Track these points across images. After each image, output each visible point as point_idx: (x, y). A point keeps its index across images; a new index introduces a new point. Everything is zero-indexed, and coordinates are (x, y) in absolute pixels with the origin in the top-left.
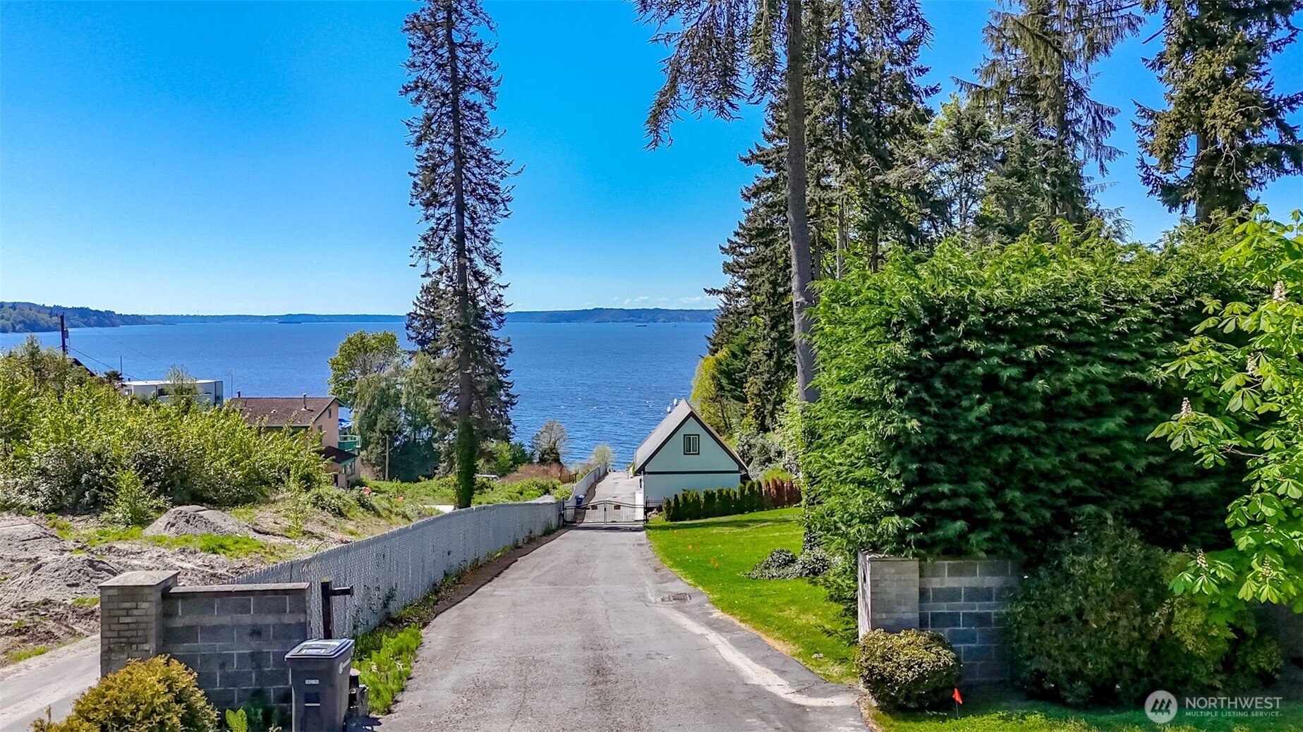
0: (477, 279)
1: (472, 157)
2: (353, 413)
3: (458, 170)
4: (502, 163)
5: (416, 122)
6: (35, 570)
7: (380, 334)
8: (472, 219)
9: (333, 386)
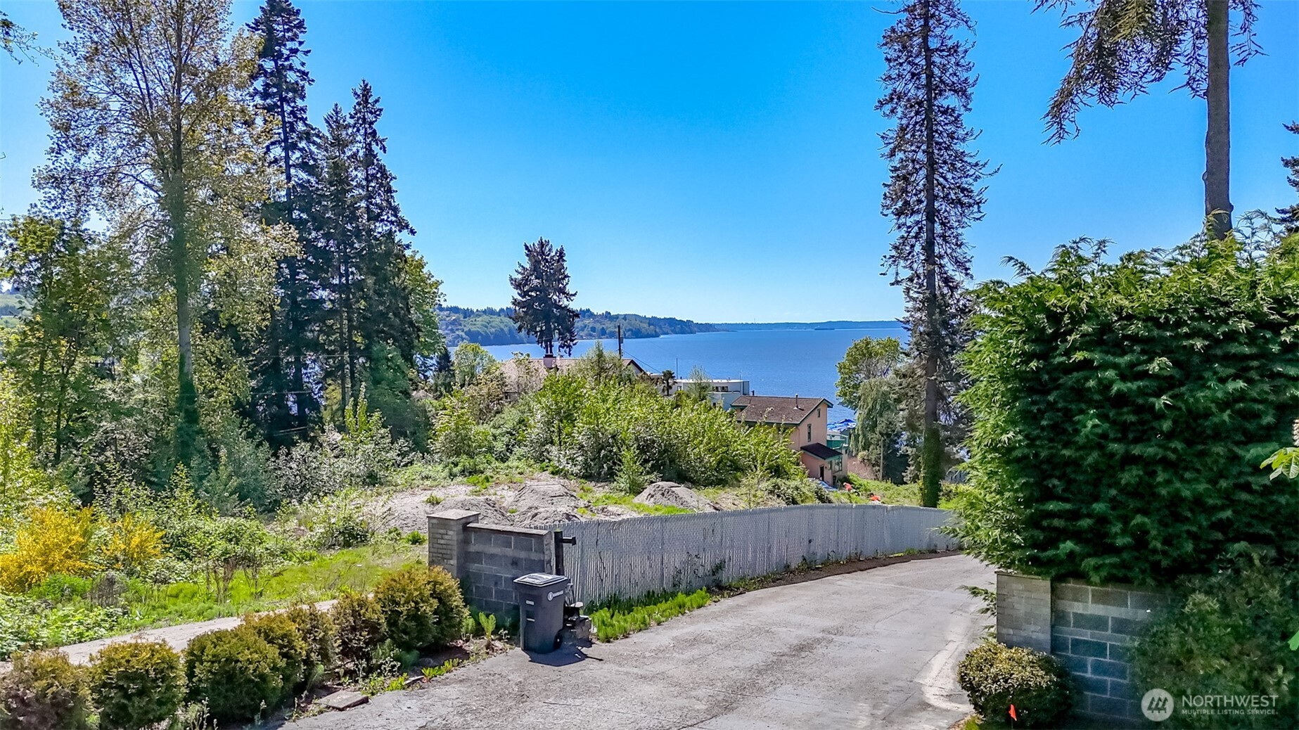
0: (947, 286)
1: (945, 162)
2: (857, 414)
3: (929, 178)
4: (977, 165)
5: (891, 134)
6: (533, 517)
7: (885, 339)
8: (943, 224)
9: (840, 388)
